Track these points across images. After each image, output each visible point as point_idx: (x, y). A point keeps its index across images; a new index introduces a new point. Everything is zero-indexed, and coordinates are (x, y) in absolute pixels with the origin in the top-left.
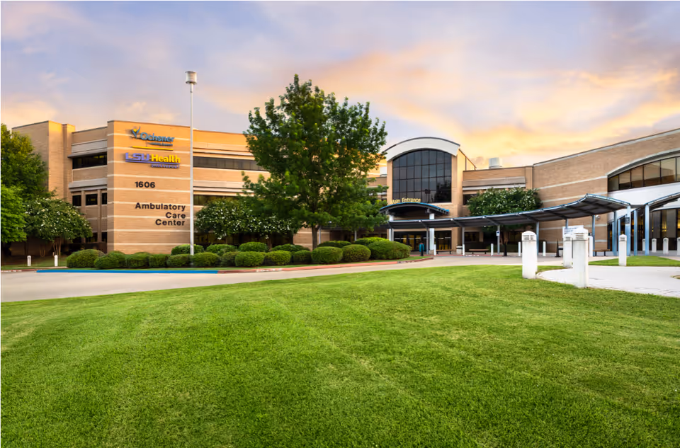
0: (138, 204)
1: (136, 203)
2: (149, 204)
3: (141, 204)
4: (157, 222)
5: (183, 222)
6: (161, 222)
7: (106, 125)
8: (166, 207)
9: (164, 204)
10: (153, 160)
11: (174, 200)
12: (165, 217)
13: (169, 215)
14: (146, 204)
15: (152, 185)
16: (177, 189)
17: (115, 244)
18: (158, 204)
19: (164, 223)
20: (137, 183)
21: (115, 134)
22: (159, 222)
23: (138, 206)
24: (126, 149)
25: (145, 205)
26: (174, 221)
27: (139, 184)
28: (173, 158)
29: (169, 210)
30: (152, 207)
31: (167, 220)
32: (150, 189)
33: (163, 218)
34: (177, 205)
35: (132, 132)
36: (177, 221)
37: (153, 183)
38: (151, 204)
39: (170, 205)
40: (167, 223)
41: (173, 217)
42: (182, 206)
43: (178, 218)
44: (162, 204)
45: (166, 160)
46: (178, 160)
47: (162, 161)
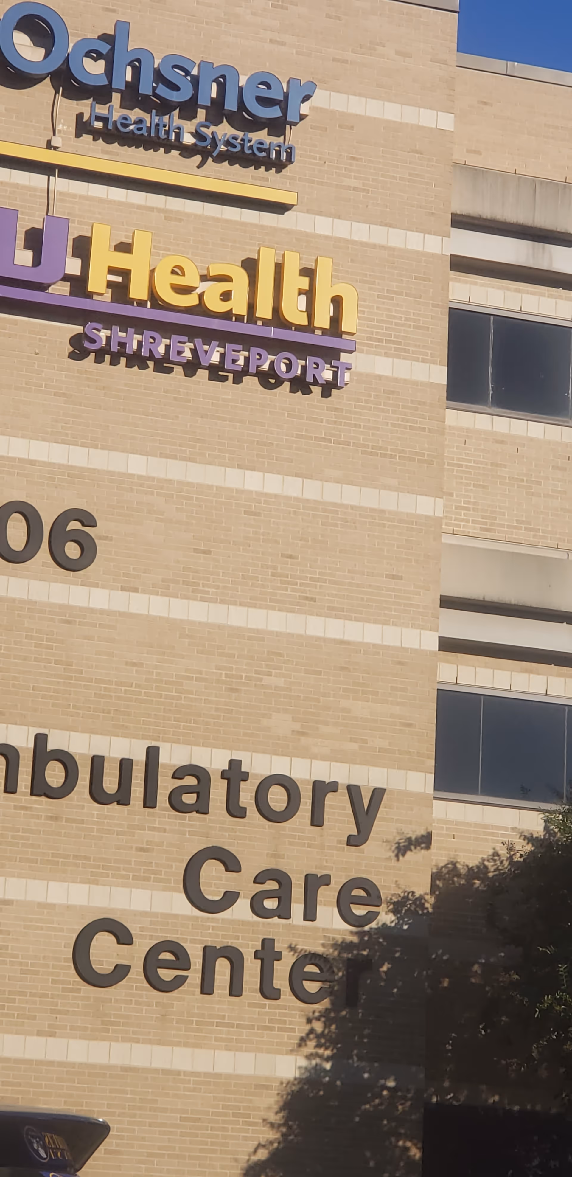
2: (18, 737)
4: (96, 955)
6: (133, 956)
8: (193, 792)
9: (174, 758)
11: (278, 726)
12: (173, 903)
13: (215, 881)
15: (63, 541)
18: (121, 748)
19: (164, 965)
22: (106, 954)
26: (267, 954)
28: (294, 286)
29: (215, 829)
30: (39, 772)
31: (200, 933)
32: (33, 586)
33: (152, 905)
34: (307, 771)
37: (89, 520)
38: (41, 740)
39: (235, 764)
40: (194, 975)
41: (257, 908)
42: (353, 791)
43: (310, 915)
44: (152, 754)
45: (226, 296)
46: (337, 302)
47: (191, 300)
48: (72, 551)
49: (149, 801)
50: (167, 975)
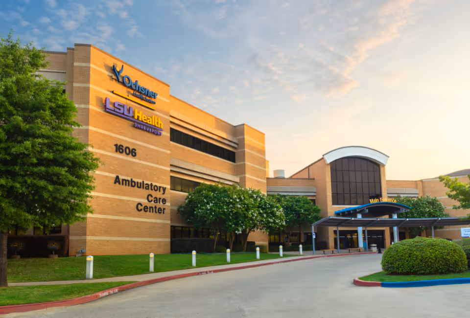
0: (117, 177)
1: (114, 176)
2: (129, 179)
3: (121, 177)
4: (139, 207)
5: (164, 209)
6: (142, 208)
7: (66, 51)
8: (147, 187)
9: (145, 182)
10: (136, 117)
11: (155, 179)
12: (146, 201)
13: (150, 198)
14: (126, 178)
15: (133, 152)
16: (157, 163)
17: (89, 238)
18: (140, 181)
19: (146, 209)
20: (116, 145)
21: (92, 65)
22: (140, 207)
23: (117, 180)
24: (105, 93)
25: (126, 180)
26: (156, 207)
27: (119, 149)
28: (156, 121)
29: (150, 192)
30: (132, 183)
31: (149, 205)
32: (130, 158)
33: (144, 201)
34: (158, 185)
35: (113, 70)
36: (158, 207)
37: (135, 150)
38: (132, 179)
39: (151, 184)
40: (149, 210)
41: (154, 202)
42: (163, 188)
43: (159, 203)
44: (143, 182)
45: (150, 121)
46: (161, 124)
47: (146, 121)
48: (134, 154)
49: (143, 188)
50: (146, 210)
